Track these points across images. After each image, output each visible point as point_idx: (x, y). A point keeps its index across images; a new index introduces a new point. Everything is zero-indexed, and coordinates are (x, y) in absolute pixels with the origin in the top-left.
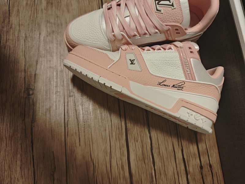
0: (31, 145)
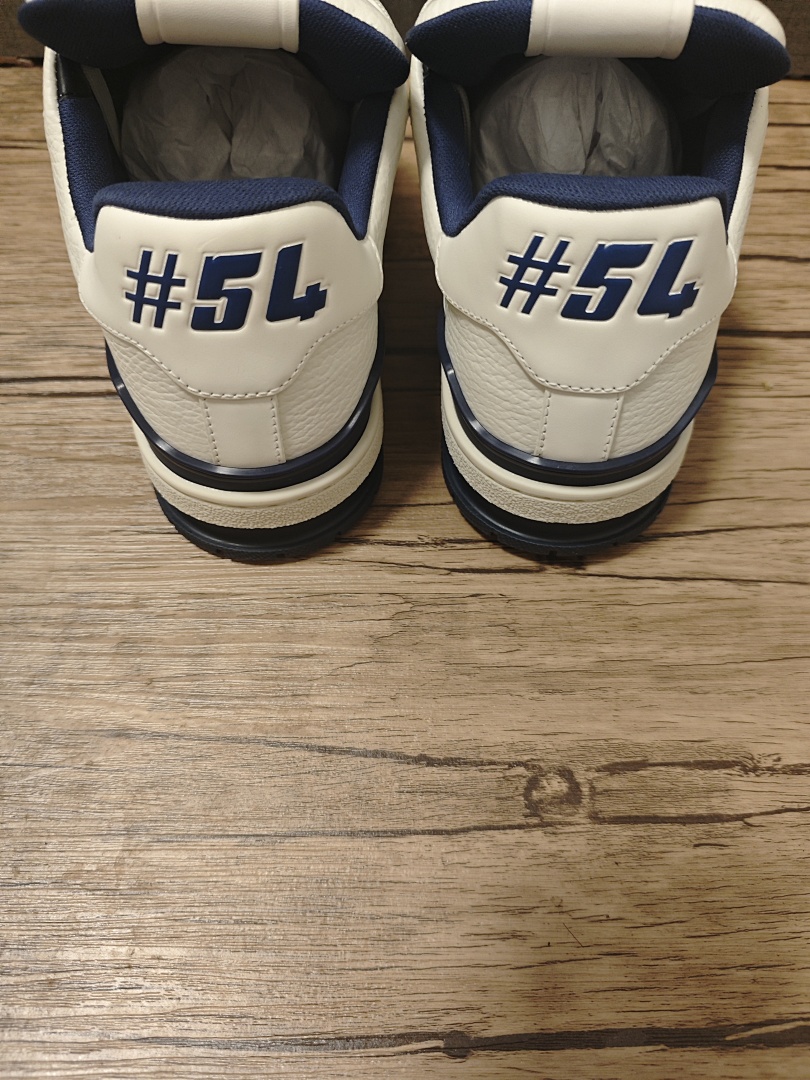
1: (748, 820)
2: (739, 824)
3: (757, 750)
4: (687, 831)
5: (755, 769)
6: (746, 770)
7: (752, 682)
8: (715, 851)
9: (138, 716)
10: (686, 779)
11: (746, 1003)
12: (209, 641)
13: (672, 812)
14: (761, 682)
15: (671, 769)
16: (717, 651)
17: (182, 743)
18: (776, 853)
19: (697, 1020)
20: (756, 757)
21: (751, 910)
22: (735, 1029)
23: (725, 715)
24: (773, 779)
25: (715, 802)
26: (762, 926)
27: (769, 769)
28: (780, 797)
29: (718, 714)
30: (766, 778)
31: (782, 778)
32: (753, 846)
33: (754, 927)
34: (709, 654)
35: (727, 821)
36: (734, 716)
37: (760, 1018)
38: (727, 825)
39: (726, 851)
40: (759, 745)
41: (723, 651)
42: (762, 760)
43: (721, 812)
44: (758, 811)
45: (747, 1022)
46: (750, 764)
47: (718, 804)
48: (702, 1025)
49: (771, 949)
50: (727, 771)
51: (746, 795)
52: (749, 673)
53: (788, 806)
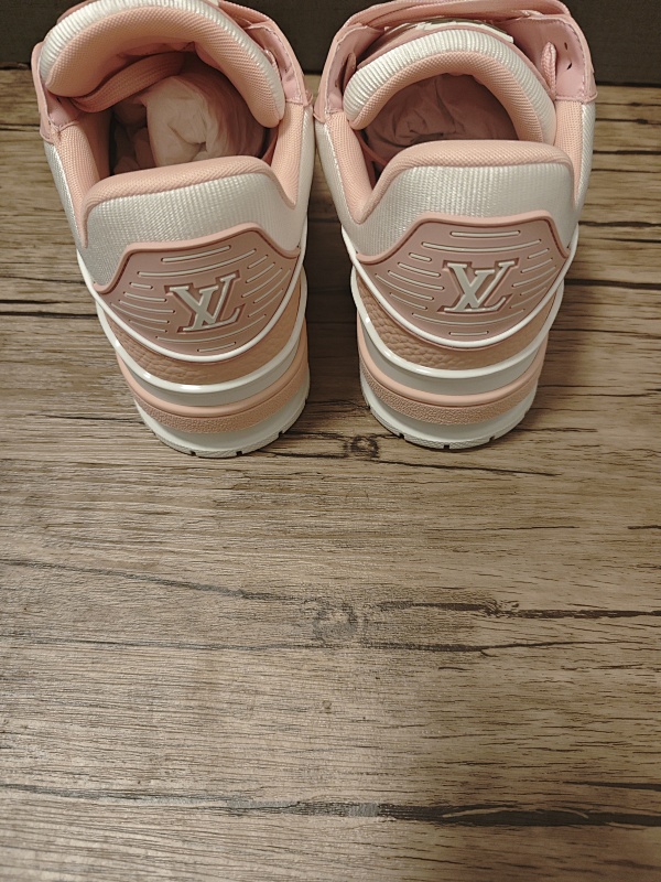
0: (605, 619)
1: (484, 651)
2: (478, 653)
3: (499, 598)
4: (434, 656)
5: (496, 612)
6: (489, 613)
7: (504, 545)
8: (455, 673)
9: (35, 551)
10: (440, 617)
11: (462, 790)
12: (94, 499)
13: (425, 641)
14: (512, 545)
15: (430, 609)
16: (479, 520)
17: (64, 572)
18: (503, 677)
19: (423, 800)
20: (499, 603)
21: (476, 720)
22: (451, 809)
23: (478, 569)
24: (510, 620)
25: (461, 636)
26: (483, 733)
27: (507, 612)
28: (513, 635)
29: (473, 569)
30: (504, 619)
31: (517, 620)
32: (486, 671)
33: (478, 733)
34: (472, 522)
35: (468, 651)
36: (485, 571)
37: (471, 802)
38: (467, 654)
39: (464, 674)
40: (502, 594)
41: (485, 520)
42: (504, 606)
43: (464, 643)
44: (494, 644)
45: (461, 804)
46: (493, 608)
47: (463, 637)
48: (426, 804)
49: (489, 750)
50: (474, 612)
51: (487, 632)
52: (504, 538)
53: (519, 642)
